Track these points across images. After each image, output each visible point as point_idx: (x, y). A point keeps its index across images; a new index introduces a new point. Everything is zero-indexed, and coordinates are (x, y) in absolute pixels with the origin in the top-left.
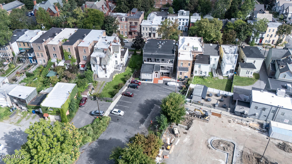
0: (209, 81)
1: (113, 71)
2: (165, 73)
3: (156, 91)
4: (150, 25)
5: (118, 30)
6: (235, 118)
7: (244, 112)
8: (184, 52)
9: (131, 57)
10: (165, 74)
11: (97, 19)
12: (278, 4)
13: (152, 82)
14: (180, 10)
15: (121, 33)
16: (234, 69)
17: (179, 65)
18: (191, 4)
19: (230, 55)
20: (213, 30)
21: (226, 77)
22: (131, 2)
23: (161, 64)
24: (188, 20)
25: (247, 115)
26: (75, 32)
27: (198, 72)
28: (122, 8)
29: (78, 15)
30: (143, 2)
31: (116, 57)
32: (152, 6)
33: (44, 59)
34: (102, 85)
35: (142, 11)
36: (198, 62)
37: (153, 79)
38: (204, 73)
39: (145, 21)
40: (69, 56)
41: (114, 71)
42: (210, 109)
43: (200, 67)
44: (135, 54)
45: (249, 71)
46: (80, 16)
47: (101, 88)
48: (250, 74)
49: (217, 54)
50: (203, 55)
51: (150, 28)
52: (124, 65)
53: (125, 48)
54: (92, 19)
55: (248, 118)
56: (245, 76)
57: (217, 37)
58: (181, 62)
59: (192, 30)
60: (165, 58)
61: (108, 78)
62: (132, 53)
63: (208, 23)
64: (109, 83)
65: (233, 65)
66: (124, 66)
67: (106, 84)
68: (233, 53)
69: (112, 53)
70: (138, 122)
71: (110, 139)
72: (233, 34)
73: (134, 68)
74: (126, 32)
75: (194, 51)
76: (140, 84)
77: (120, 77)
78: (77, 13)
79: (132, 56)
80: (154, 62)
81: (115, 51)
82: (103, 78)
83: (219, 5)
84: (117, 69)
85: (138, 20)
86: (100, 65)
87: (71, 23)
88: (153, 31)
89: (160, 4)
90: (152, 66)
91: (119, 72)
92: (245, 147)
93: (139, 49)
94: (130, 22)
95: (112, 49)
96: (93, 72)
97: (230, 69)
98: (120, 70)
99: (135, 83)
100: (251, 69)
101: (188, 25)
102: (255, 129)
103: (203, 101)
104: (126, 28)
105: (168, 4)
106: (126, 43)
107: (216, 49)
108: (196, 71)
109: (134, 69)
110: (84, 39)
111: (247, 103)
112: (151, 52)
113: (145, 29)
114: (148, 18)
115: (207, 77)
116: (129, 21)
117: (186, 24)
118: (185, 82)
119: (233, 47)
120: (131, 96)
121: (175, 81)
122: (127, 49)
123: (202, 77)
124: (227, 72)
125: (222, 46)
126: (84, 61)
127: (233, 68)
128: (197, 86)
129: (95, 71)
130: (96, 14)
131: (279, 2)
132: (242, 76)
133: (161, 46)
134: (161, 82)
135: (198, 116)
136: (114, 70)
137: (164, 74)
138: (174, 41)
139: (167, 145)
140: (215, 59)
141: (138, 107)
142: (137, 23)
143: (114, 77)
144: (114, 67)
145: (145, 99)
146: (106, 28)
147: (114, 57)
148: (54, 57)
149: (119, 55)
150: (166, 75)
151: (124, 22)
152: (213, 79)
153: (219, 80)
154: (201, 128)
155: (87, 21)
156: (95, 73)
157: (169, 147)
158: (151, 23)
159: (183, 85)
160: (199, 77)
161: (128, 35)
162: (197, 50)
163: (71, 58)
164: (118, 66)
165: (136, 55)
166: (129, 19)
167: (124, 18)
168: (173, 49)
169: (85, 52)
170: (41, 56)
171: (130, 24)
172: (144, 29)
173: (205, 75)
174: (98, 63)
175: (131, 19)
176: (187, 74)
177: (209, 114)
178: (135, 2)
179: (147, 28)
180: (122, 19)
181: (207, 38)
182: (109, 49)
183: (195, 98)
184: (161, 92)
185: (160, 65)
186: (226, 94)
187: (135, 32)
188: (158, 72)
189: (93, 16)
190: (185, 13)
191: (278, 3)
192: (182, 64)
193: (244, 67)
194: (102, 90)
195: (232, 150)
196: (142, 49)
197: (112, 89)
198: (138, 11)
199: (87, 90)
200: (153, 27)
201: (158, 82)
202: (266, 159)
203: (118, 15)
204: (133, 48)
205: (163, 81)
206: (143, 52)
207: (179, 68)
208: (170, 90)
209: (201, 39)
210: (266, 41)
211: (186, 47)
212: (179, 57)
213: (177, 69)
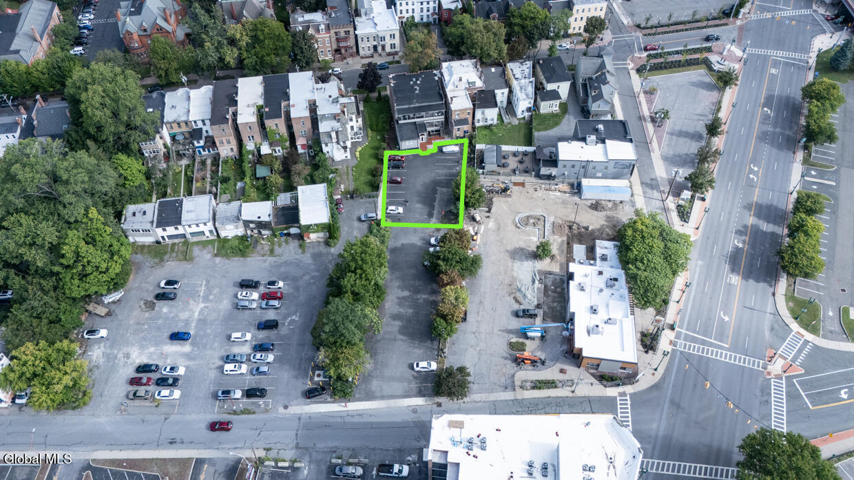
0: (500, 132)
2: (432, 131)
3: (431, 166)
4: (375, 30)
6: (542, 184)
7: (551, 173)
8: (456, 92)
9: (364, 107)
10: (434, 134)
15: (320, 53)
16: (531, 105)
17: (455, 117)
19: (523, 81)
20: (492, 46)
21: (522, 118)
24: (437, 2)
25: (555, 176)
26: (264, 86)
27: (481, 120)
33: (232, 147)
34: (348, 173)
36: (480, 106)
37: (419, 146)
38: (491, 120)
39: (359, 19)
40: (275, 134)
41: (351, 143)
42: (509, 178)
43: (483, 113)
45: (553, 103)
47: (349, 178)
48: (555, 107)
49: (504, 85)
50: (483, 91)
52: (362, 128)
55: (556, 180)
56: (547, 113)
57: (500, 54)
58: (456, 112)
60: (430, 110)
61: (350, 158)
62: (361, 99)
64: (355, 167)
65: (530, 101)
67: (352, 170)
68: (527, 78)
70: (426, 217)
71: (402, 245)
73: (382, 132)
74: (329, 51)
75: (470, 87)
76: (403, 160)
77: (366, 152)
80: (414, 118)
82: (341, 160)
84: (355, 139)
85: (351, 26)
86: (338, 143)
88: (381, 41)
90: (413, 126)
91: (359, 142)
92: (556, 217)
93: (372, 89)
94: (336, 33)
96: (325, 155)
97: (526, 107)
98: (361, 140)
99: (396, 160)
100: (555, 99)
101: (437, 11)
102: (565, 192)
103: (498, 169)
104: (328, 44)
107: (501, 76)
108: (479, 120)
109: (384, 134)
110: (291, 101)
111: (553, 161)
112: (407, 104)
113: (365, 39)
115: (495, 126)
116: (332, 31)
117: (434, 9)
119: (525, 64)
120: (401, 183)
123: (488, 127)
124: (523, 111)
125: (508, 65)
126: (305, 139)
128: (486, 146)
129: (328, 153)
132: (544, 113)
133: (417, 87)
135: (497, 192)
137: (432, 134)
138: (436, 72)
139: (473, 236)
140: (503, 93)
141: (417, 196)
142: (348, 32)
143: (358, 154)
144: (351, 137)
148: (250, 140)
150: (436, 134)
151: (324, 33)
152: (504, 128)
153: (513, 126)
154: (504, 206)
157: (475, 238)
160: (484, 128)
161: (333, 56)
162: (474, 85)
163: (280, 136)
164: (357, 134)
165: (372, 102)
166: (331, 26)
167: (322, 27)
169: (304, 124)
170: (226, 144)
171: (337, 35)
172: (362, 41)
173: (492, 122)
174: (334, 140)
175: (338, 26)
176: (467, 127)
177: (511, 186)
179: (368, 38)
180: (320, 28)
181: (484, 59)
182: (341, 112)
183: (488, 167)
184: (438, 165)
185: (425, 121)
186: (526, 151)
187: (346, 47)
188: (425, 134)
192: (458, 114)
193: (546, 98)
194: (353, 181)
195: (543, 224)
197: (368, 178)
202: (578, 225)
203: (309, 22)
204: (362, 88)
207: (454, 121)
208: (449, 160)
209: (476, 62)
210: (574, 28)
211: (456, 83)
212: (451, 106)
213: (451, 123)
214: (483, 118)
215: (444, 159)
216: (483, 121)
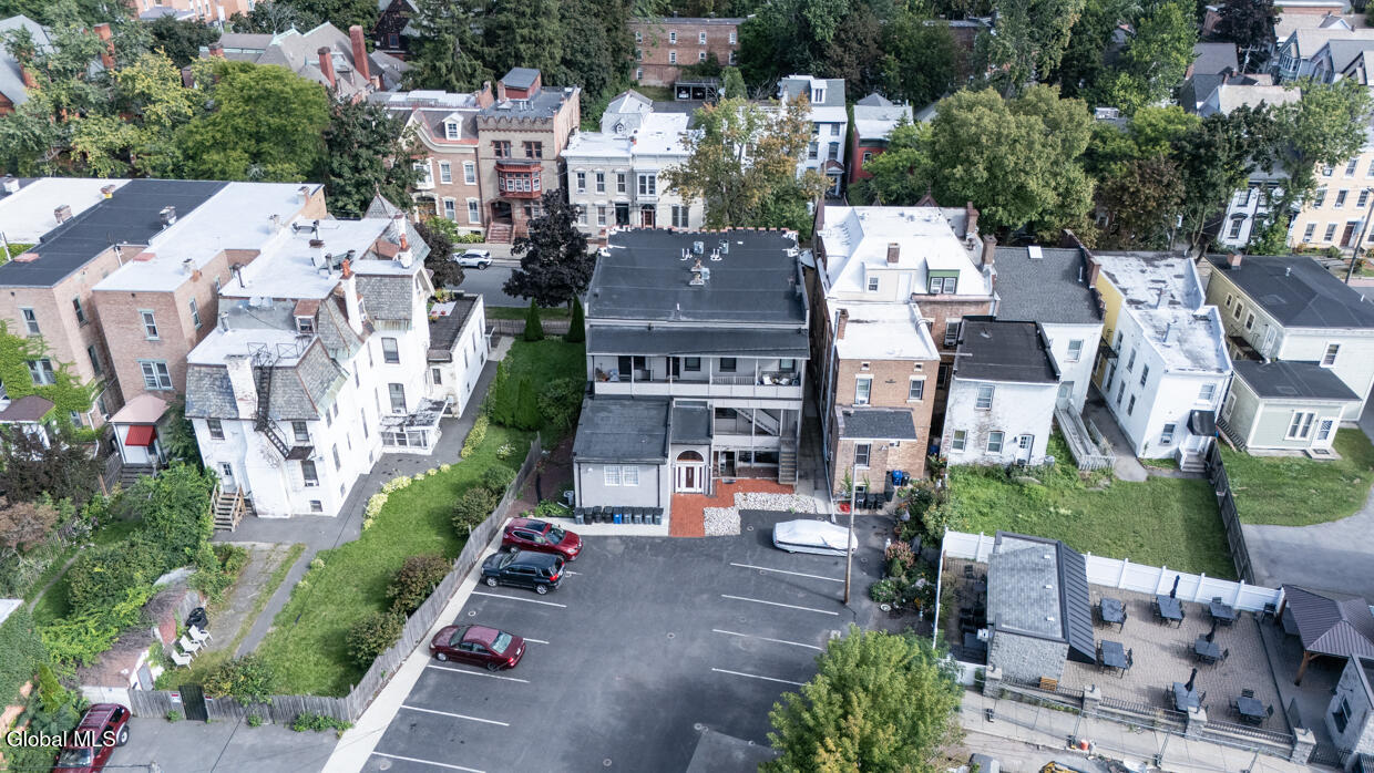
0: (1060, 500)
1: (371, 457)
2: (745, 457)
3: (697, 600)
4: (624, 154)
5: (424, 194)
8: (867, 306)
9: (508, 353)
10: (747, 465)
11: (275, 121)
12: (1293, 45)
13: (662, 529)
14: (792, 77)
15: (441, 209)
16: (1215, 405)
17: (848, 395)
18: (847, 49)
19: (1164, 313)
20: (1039, 157)
21: (1162, 461)
22: (500, 32)
23: (719, 392)
24: (843, 129)
26: (105, 202)
27: (971, 437)
28: (449, 71)
29: (147, 98)
30: (572, 35)
31: (392, 357)
32: (623, 70)
34: (280, 576)
35: (567, 86)
36: (975, 370)
37: (666, 504)
38: (1019, 440)
39: (591, 135)
40: (32, 364)
41: (377, 457)
42: (1148, 743)
43: (986, 403)
44: (531, 335)
45: (1311, 416)
46: (160, 109)
47: (264, 607)
48: (1317, 434)
49: (1084, 308)
50: (991, 319)
51: (621, 177)
52: (460, 410)
53: (458, 297)
54: (239, 121)
56: (1284, 454)
57: (1062, 206)
58: (858, 376)
59: (882, 175)
60: (744, 352)
61: (335, 514)
62: (509, 330)
63: (1001, 113)
64: (329, 557)
65: (1211, 382)
66: (460, 416)
67: (310, 567)
68: (1178, 299)
69: (359, 329)
72: (1165, 180)
73: (530, 429)
74: (473, 206)
75: (932, 298)
76: (571, 551)
77: (419, 502)
78: (139, 86)
79: (514, 345)
80: (667, 381)
81: (383, 314)
82: (296, 519)
83: (1004, 45)
84: (403, 443)
85: (547, 126)
86: (262, 423)
87: (98, 153)
88: (643, 190)
89: (665, 62)
90: (653, 413)
91: (416, 461)
93: (556, 301)
94: (497, 144)
95: (353, 304)
96: (214, 481)
97: (1187, 412)
98: (428, 452)
99: (531, 547)
100: (1324, 402)
101: (840, 158)
104: (471, 179)
105: (712, 58)
106: (477, 268)
107: (1070, 275)
108: (961, 434)
109: (530, 435)
110: (158, 242)
112: (638, 313)
113: (591, 180)
114: (607, 119)
115: (1038, 472)
116: (486, 138)
117: (833, 154)
118: (898, 514)
119: (1164, 262)
120: (499, 663)
121: (822, 510)
122: (474, 300)
123: (1007, 474)
124: (1170, 429)
126: (150, 398)
127: (1207, 402)
128: (1001, 549)
129: (229, 472)
130: (267, 86)
131: (1293, 38)
132: (1263, 453)
133: (705, 270)
134: (723, 522)
136: (380, 449)
137: (739, 464)
138: (792, 235)
140: (1076, 345)
141: (564, 758)
142: (539, 145)
143: (378, 502)
144: (383, 429)
145: (618, 683)
146: (340, 176)
147: (379, 357)
149: (415, 341)
150: (756, 469)
151: (457, 142)
152: (1081, 485)
153: (1121, 484)
155: (207, 136)
156: (226, 481)
158: (626, 147)
159: (889, 543)
160: (986, 475)
161: (486, 224)
162: (951, 289)
163: (54, 378)
164: (411, 424)
165: (541, 338)
166: (486, 122)
167: (457, 119)
168: (789, 288)
169: (153, 331)
171: (499, 153)
172: (582, 184)
173: (1021, 454)
174: (248, 409)
175: (503, 124)
176: (903, 455)
178: (525, 32)
179: (600, 177)
180: (447, 121)
181: (1000, 209)
182: (331, 303)
184: (736, 604)
185: (709, 402)
186: (1217, 600)
187: (526, 199)
188: (703, 451)
189: (248, 100)
190: (819, 91)
191: (1289, 42)
192: (868, 386)
193: (1276, 394)
194: (272, 620)
196: (580, 297)
197: (350, 610)
198: (543, 84)
199: (132, 635)
200: (641, 166)
201: (706, 524)
203: (417, 104)
204: (520, 297)
205: (736, 520)
206: (586, 314)
207: (847, 414)
208: (795, 585)
209: (967, 218)
210: (1310, 230)
211: (875, 269)
212: (838, 343)
213: (833, 421)
214: (981, 428)
215: (771, 577)
216: (980, 440)
